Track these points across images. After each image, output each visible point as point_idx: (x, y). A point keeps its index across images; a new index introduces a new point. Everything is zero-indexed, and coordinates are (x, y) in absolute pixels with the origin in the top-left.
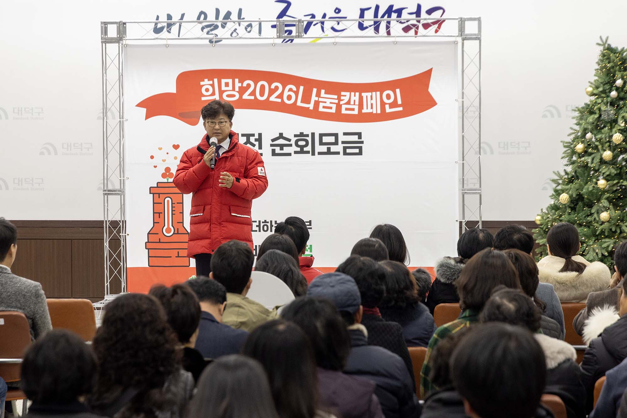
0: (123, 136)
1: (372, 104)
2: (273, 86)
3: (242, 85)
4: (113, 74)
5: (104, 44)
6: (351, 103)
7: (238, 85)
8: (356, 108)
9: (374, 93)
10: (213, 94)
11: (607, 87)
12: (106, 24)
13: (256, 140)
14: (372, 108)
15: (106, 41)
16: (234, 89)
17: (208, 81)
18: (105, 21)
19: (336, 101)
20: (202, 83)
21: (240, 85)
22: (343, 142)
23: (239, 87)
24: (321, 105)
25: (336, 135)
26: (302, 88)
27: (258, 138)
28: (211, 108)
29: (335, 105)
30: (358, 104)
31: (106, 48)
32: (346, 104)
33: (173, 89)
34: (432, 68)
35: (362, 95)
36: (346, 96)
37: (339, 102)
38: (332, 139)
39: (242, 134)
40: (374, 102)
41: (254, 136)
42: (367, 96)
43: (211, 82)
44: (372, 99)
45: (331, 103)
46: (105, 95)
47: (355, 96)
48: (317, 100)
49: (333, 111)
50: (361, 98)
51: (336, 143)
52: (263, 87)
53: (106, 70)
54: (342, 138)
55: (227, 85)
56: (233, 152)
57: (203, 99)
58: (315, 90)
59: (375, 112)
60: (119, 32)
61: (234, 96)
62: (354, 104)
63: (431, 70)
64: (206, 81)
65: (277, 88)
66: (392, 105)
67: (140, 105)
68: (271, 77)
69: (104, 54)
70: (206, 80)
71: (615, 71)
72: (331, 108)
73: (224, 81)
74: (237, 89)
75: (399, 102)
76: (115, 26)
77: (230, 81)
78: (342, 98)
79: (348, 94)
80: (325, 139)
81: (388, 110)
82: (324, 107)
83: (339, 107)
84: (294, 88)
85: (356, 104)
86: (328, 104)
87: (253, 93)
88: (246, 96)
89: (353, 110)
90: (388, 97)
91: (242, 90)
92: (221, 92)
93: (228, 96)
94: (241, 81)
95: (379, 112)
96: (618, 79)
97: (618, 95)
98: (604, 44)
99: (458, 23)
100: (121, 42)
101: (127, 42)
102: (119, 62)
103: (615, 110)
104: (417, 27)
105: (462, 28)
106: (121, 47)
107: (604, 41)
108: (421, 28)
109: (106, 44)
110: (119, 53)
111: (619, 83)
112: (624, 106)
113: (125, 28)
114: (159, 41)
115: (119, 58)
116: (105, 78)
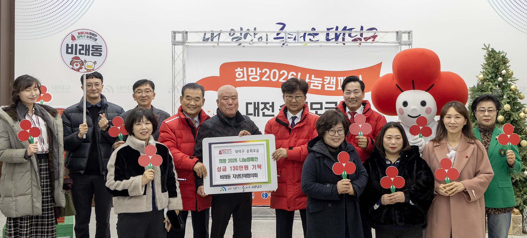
2: (281, 73)
3: (262, 71)
4: (179, 64)
5: (173, 45)
6: (331, 84)
7: (259, 71)
8: (334, 86)
10: (243, 77)
11: (493, 75)
12: (175, 33)
13: (270, 106)
15: (175, 43)
16: (256, 74)
17: (240, 69)
18: (174, 31)
19: (322, 82)
20: (236, 70)
21: (260, 71)
22: (326, 108)
23: (260, 73)
24: (312, 84)
25: (321, 104)
26: (299, 74)
27: (271, 105)
28: (290, 85)
29: (321, 85)
30: (335, 84)
31: (174, 48)
32: (326, 84)
33: (218, 74)
34: (382, 63)
35: (338, 79)
36: (327, 79)
37: (323, 83)
38: (319, 106)
39: (261, 103)
41: (269, 104)
42: (341, 79)
43: (242, 70)
45: (318, 83)
46: (174, 77)
47: (333, 79)
48: (309, 81)
49: (320, 88)
51: (321, 109)
52: (275, 73)
53: (174, 62)
54: (325, 105)
55: (252, 71)
56: (305, 123)
57: (237, 80)
58: (308, 75)
60: (183, 37)
61: (256, 78)
62: (333, 84)
63: (381, 63)
64: (239, 69)
65: (284, 74)
68: (280, 66)
69: (173, 52)
71: (499, 65)
72: (318, 86)
73: (250, 69)
74: (258, 74)
76: (181, 35)
77: (254, 69)
78: (325, 80)
79: (329, 78)
80: (314, 106)
82: (314, 86)
83: (323, 86)
84: (295, 74)
85: (334, 84)
86: (316, 84)
87: (269, 77)
88: (264, 79)
89: (332, 88)
91: (262, 75)
92: (248, 76)
93: (253, 78)
94: (261, 69)
96: (503, 70)
97: (503, 80)
98: (487, 49)
99: (395, 34)
100: (184, 44)
101: (189, 44)
102: (183, 57)
103: (501, 89)
104: (361, 40)
105: (401, 37)
106: (184, 47)
107: (488, 47)
108: (363, 40)
109: (174, 46)
110: (183, 51)
111: (504, 72)
112: (507, 87)
113: (187, 35)
114: (209, 44)
115: (183, 54)
116: (174, 67)
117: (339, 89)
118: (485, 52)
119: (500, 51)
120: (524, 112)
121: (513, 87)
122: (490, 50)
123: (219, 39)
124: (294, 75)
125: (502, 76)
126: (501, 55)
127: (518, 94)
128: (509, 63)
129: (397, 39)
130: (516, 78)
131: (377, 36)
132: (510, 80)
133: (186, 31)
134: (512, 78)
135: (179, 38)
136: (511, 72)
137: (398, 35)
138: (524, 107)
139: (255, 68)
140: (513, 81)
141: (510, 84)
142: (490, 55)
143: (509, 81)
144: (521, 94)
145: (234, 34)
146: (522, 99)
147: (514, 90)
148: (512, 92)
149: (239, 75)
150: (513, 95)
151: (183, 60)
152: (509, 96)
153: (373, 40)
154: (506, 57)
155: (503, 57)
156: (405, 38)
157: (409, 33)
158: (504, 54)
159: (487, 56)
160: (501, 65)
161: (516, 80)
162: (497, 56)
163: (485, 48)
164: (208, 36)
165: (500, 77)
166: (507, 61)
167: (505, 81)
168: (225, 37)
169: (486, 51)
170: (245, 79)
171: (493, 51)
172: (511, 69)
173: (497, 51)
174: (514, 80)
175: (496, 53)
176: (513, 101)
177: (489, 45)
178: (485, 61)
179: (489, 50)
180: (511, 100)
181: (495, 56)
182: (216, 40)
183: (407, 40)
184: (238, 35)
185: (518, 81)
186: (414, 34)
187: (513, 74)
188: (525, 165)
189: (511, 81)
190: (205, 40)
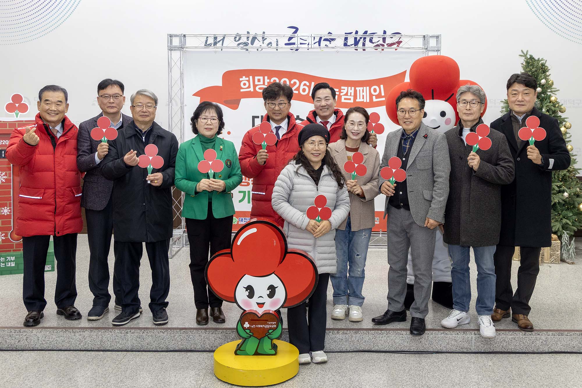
0: (183, 117)
1: (363, 96)
2: (292, 82)
5: (169, 51)
6: (348, 95)
8: (352, 98)
9: (365, 88)
10: (249, 87)
12: (171, 36)
14: (363, 98)
15: (171, 49)
16: (264, 84)
17: (246, 77)
18: (171, 34)
19: (338, 93)
20: (241, 79)
21: (269, 81)
23: (268, 82)
26: (313, 83)
29: (337, 96)
30: (353, 95)
31: (171, 54)
32: (343, 95)
33: (221, 84)
34: (406, 70)
35: (356, 89)
36: (344, 89)
37: (340, 94)
40: (364, 94)
42: (360, 90)
43: (247, 79)
44: (363, 92)
46: (171, 87)
47: (351, 90)
50: (355, 91)
53: (171, 69)
55: (259, 80)
56: (293, 133)
57: (242, 90)
59: (365, 101)
60: (181, 41)
62: (351, 96)
63: (405, 72)
65: (295, 83)
66: (378, 96)
67: (195, 95)
68: (291, 75)
69: (170, 58)
70: (244, 77)
71: (538, 74)
73: (256, 78)
74: (266, 84)
75: (383, 94)
76: (178, 38)
78: (342, 91)
79: (346, 88)
81: (375, 100)
83: (339, 97)
89: (350, 99)
90: (375, 90)
92: (255, 86)
93: (260, 89)
94: (269, 78)
95: (368, 101)
96: (542, 79)
97: (542, 90)
98: (525, 56)
99: (422, 39)
100: (182, 49)
101: (187, 49)
102: (181, 64)
103: (540, 101)
104: (383, 45)
105: (428, 42)
106: (182, 53)
107: (525, 53)
108: (386, 46)
109: (171, 52)
110: (181, 57)
111: (543, 81)
112: (547, 98)
113: (185, 39)
114: (211, 49)
115: (181, 61)
116: (170, 75)
117: (357, 100)
118: (522, 60)
119: (539, 58)
120: (565, 127)
121: (553, 99)
122: (529, 57)
123: (222, 45)
124: (307, 85)
125: (541, 87)
126: (541, 62)
127: (558, 106)
128: (549, 72)
129: (424, 44)
130: (556, 89)
131: (401, 42)
132: (549, 90)
133: (184, 34)
134: (552, 89)
135: (176, 42)
136: (551, 81)
137: (425, 40)
138: (565, 121)
139: (262, 77)
140: (553, 92)
141: (550, 95)
142: (527, 63)
143: (549, 92)
144: (562, 107)
145: (239, 39)
146: (562, 112)
147: (554, 101)
148: (552, 104)
149: (245, 84)
150: (553, 108)
151: (181, 67)
152: (548, 109)
153: (398, 46)
154: (546, 65)
155: (543, 65)
156: (433, 43)
157: (437, 37)
158: (544, 62)
159: (524, 63)
160: (540, 74)
161: (557, 91)
162: (536, 64)
163: (522, 54)
164: (211, 41)
165: (539, 87)
166: (547, 69)
167: (544, 92)
168: (229, 42)
169: (523, 58)
170: (252, 89)
171: (532, 58)
172: (551, 78)
173: (536, 59)
174: (555, 91)
175: (535, 60)
176: (553, 114)
177: (527, 52)
178: (522, 69)
179: (527, 57)
180: (551, 113)
181: (534, 63)
182: (219, 45)
183: (436, 45)
184: (244, 40)
185: (559, 91)
186: (443, 39)
187: (553, 84)
188: (565, 186)
189: (551, 92)
190: (207, 45)
